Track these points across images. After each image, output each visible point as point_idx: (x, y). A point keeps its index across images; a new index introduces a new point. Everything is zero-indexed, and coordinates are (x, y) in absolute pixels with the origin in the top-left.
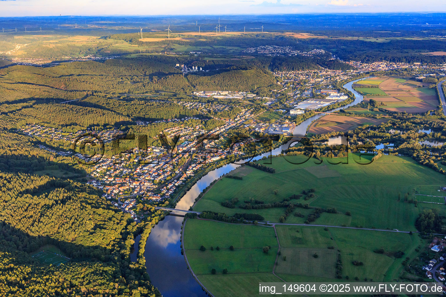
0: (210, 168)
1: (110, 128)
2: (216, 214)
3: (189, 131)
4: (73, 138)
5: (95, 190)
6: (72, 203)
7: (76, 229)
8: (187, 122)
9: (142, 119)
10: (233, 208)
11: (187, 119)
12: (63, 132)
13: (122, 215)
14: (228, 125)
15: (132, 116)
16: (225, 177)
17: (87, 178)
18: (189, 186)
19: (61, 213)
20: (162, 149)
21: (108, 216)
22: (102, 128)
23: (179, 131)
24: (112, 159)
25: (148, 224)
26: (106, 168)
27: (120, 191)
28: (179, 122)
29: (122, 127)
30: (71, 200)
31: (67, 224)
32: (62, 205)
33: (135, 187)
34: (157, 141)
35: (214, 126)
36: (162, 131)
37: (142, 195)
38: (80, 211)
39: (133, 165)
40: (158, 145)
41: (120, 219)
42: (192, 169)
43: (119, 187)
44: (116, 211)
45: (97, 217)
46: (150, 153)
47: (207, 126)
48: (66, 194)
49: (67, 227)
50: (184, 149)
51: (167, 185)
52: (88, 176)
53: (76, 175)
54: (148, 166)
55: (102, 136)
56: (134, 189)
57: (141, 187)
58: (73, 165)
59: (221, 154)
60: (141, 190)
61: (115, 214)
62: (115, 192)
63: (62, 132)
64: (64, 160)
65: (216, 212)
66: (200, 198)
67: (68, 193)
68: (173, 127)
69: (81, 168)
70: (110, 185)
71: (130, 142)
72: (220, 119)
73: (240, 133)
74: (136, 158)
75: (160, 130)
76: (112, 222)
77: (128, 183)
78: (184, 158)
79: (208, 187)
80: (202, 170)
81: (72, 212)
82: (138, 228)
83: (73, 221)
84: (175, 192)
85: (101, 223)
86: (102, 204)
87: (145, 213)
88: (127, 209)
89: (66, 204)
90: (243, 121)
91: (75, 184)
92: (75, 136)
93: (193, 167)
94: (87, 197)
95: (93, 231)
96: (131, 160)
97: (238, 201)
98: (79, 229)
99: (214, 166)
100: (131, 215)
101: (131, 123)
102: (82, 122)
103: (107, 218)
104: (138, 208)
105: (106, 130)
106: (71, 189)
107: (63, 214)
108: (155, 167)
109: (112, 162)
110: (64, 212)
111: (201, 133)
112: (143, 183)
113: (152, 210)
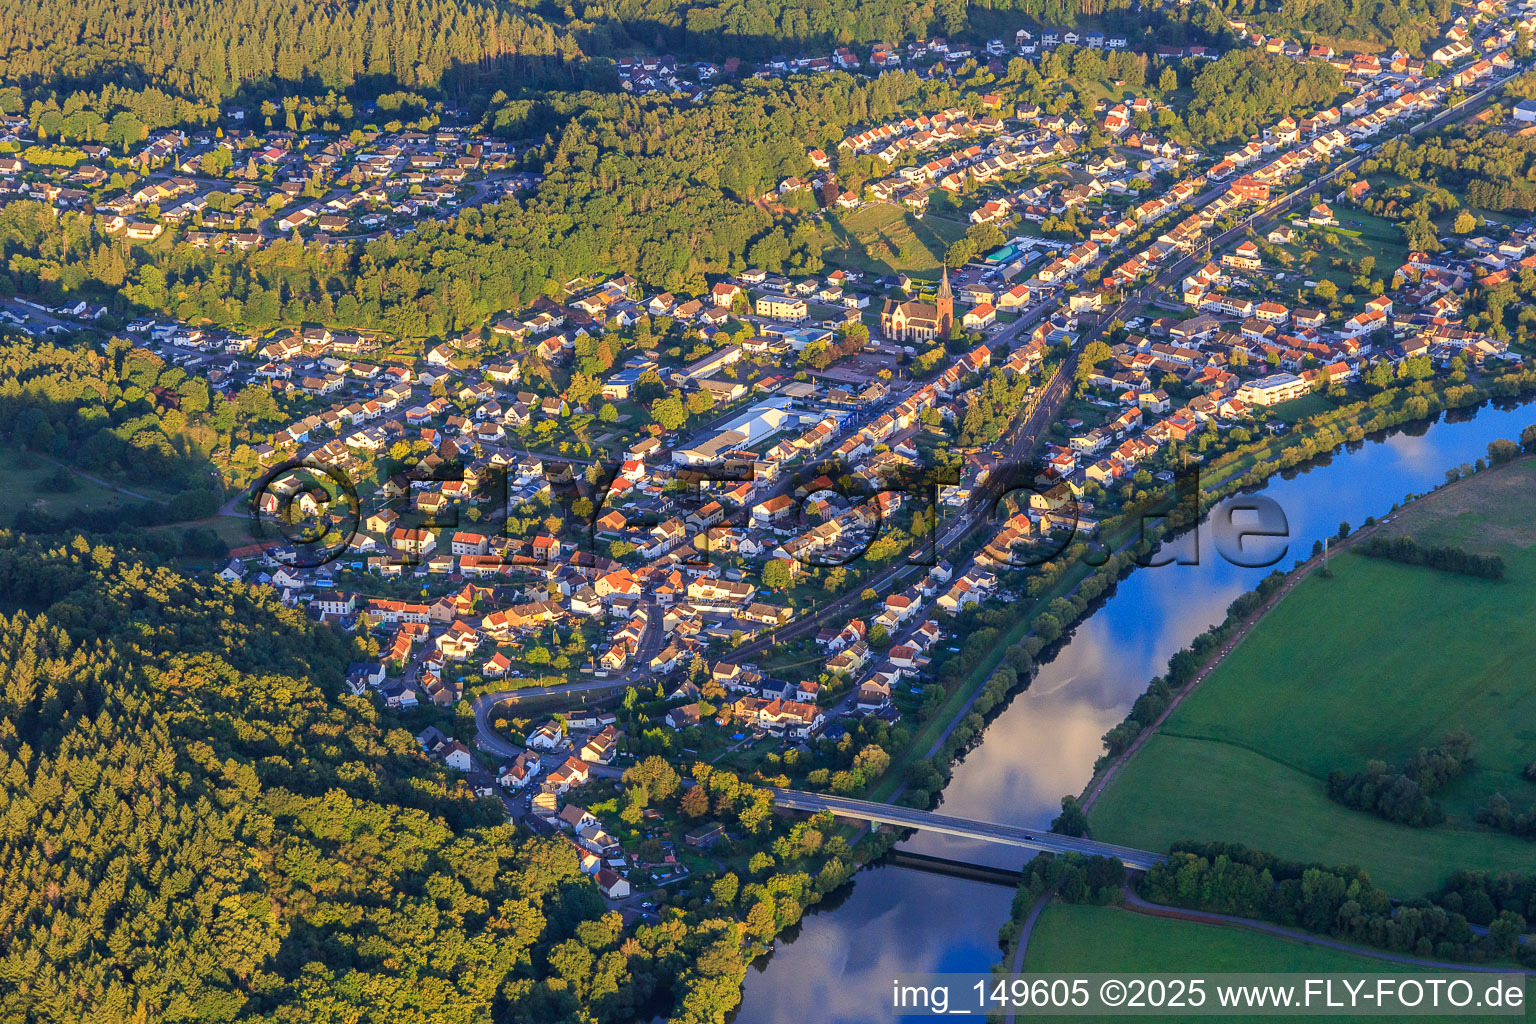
0: (1227, 471)
1: (409, 114)
2: (1288, 873)
3: (1048, 145)
4: (117, 194)
5: (287, 631)
6: (109, 746)
7: (141, 962)
8: (1033, 76)
9: (659, 40)
10: (1431, 822)
11: (1028, 49)
12: (38, 142)
13: (507, 852)
14: (1373, 106)
15: (579, 14)
16: (1356, 552)
17: (228, 524)
18: (1054, 621)
19: (22, 825)
20: (825, 295)
21: (398, 859)
22: (347, 110)
23: (961, 145)
24: (424, 377)
25: (716, 935)
26: (373, 445)
27: (487, 648)
28: (962, 70)
29: (501, 106)
30: (105, 715)
31: (72, 914)
32: (26, 752)
33: (609, 618)
34: (789, 229)
35: (1254, 108)
36: (831, 148)
37: (669, 690)
38: (170, 810)
39: (596, 428)
40: (797, 259)
41: (490, 885)
42: (1078, 475)
43: (484, 608)
44: (460, 819)
45: (305, 863)
46: (732, 327)
47: (1201, 112)
48: (61, 662)
49: (65, 941)
50: (1010, 300)
51: (873, 607)
52: (229, 511)
53: (139, 496)
54: (717, 442)
55: (342, 182)
56: (601, 631)
57: (656, 615)
58: (117, 419)
59: (1317, 353)
60: (656, 639)
61: (449, 842)
62: (448, 650)
63: (29, 137)
64: (42, 370)
65: (1287, 857)
66: (1149, 723)
67: (80, 657)
68: (913, 116)
69: (178, 442)
70: (405, 591)
71: (567, 233)
72: (1307, 47)
73: (1473, 175)
74: (618, 366)
75: (812, 140)
76: (429, 913)
77: (550, 575)
78: (1012, 383)
79: (1214, 631)
80: (1158, 483)
81: (109, 821)
82: (634, 964)
83: (118, 893)
84: (938, 666)
85: (339, 913)
86: (352, 755)
87: (695, 840)
88: (545, 801)
89: (64, 747)
90: (1499, 71)
91: (133, 576)
92: (131, 178)
93: (1087, 460)
94: (230, 691)
95: (276, 981)
96: (581, 387)
97: (1469, 767)
98: (161, 965)
99: (1262, 450)
100: (580, 857)
101: (574, 79)
102: (186, 60)
103: (388, 872)
104: (639, 797)
105: (374, 132)
106: (99, 618)
107: (40, 834)
108: (774, 452)
109: (422, 394)
110: (47, 816)
111: (1145, 166)
112: (675, 579)
113: (752, 818)
